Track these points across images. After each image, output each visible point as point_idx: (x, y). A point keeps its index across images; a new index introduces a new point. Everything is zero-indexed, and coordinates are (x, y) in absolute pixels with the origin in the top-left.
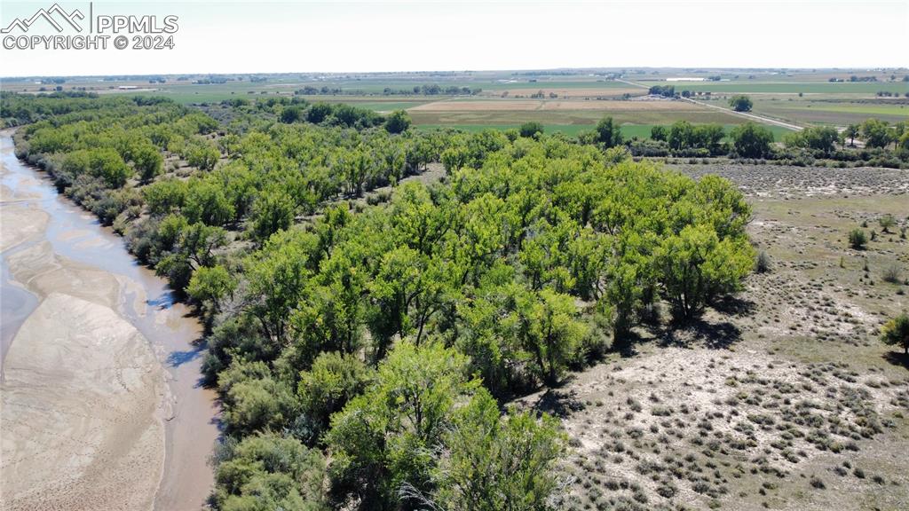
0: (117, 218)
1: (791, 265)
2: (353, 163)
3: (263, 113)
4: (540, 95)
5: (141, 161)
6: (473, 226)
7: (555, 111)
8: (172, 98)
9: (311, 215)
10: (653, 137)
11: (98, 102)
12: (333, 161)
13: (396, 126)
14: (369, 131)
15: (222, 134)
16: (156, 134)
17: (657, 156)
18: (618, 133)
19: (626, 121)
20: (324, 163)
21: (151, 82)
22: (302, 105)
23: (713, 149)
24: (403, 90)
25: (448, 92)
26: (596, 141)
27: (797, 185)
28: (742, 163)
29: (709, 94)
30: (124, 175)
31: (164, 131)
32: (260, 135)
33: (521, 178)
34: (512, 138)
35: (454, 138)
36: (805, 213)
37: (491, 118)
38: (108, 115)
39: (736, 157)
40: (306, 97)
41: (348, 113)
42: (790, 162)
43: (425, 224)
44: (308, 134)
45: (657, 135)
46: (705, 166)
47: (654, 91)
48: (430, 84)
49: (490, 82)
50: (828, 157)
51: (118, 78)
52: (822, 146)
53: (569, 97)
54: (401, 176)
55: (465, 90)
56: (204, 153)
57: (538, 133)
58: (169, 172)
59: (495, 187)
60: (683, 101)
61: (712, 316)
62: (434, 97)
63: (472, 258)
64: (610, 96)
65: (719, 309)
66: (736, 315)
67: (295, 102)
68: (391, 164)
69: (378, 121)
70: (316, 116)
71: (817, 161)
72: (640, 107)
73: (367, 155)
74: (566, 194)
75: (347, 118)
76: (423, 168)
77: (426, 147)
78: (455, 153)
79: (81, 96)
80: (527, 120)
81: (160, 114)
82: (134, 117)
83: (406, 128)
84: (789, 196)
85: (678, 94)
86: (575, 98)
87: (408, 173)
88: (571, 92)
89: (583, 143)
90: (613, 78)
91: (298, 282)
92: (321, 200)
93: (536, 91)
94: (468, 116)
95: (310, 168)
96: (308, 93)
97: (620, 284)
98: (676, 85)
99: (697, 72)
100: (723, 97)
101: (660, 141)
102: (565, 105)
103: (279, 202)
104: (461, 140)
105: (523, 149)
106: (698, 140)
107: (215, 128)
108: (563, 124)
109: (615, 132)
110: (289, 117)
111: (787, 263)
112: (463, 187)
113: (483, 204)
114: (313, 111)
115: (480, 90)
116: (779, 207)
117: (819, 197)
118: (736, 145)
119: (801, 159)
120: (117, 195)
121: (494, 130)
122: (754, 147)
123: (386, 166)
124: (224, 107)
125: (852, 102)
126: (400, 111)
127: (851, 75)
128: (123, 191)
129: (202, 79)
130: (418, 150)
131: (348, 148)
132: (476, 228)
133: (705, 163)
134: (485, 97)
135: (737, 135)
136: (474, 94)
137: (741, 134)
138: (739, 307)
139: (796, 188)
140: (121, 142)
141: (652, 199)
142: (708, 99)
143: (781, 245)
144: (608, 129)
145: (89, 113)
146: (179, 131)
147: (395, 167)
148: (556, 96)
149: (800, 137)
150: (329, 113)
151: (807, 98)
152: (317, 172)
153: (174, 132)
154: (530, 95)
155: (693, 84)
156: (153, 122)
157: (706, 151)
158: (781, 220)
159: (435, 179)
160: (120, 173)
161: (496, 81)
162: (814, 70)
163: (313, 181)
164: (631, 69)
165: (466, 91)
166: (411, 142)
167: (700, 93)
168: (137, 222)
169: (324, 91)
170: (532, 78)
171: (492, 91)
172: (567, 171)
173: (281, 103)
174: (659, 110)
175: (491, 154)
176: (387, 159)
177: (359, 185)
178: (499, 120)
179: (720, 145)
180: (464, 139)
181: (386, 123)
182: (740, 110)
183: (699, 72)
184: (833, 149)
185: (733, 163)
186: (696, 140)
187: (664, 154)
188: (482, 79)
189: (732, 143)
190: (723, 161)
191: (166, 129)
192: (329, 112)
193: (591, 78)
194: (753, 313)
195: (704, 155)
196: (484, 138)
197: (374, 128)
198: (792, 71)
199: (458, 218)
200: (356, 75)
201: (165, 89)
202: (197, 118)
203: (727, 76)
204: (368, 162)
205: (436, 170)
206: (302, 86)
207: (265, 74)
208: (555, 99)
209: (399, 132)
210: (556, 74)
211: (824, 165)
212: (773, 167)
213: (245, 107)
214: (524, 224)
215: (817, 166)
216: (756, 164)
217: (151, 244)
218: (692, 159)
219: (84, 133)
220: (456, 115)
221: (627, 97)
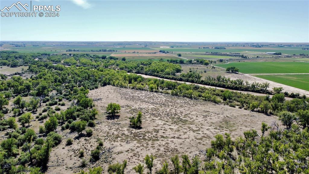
4: (135, 52)
23: (176, 63)
39: (179, 64)
42: (186, 64)
47: (160, 51)
60: (168, 54)
71: (190, 64)
90: (146, 46)
100: (175, 53)
106: (174, 61)
122: (182, 62)
127: (204, 47)
135: (179, 60)
149: (188, 61)
174: (164, 56)
182: (179, 56)
221: (155, 53)
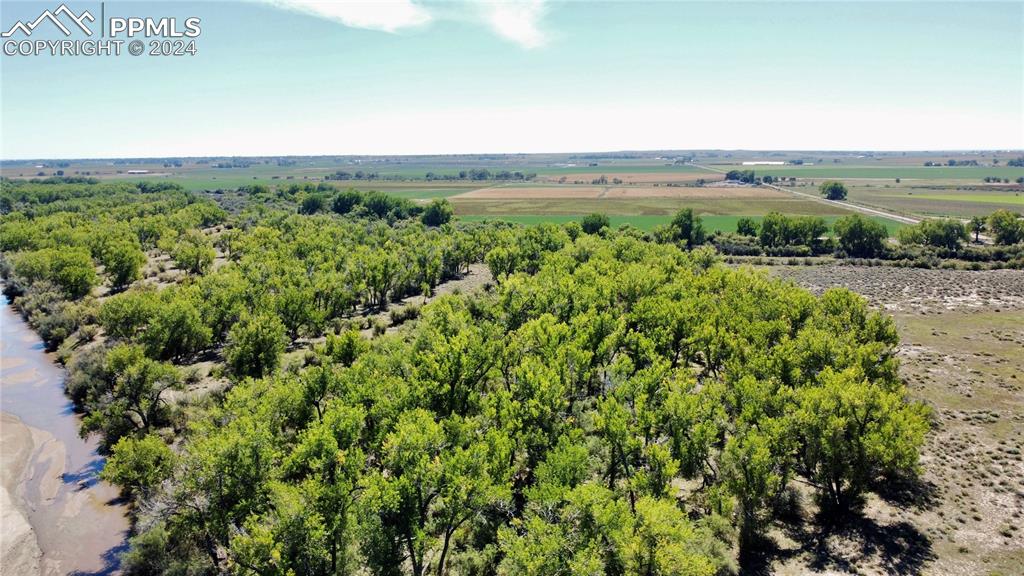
0: (65, 340)
1: (963, 416)
2: (375, 268)
3: (283, 201)
4: (603, 181)
5: (113, 264)
6: (525, 373)
7: (619, 199)
8: (181, 184)
9: (317, 336)
10: (740, 231)
11: (95, 188)
12: (351, 266)
13: (436, 218)
14: (403, 223)
15: (230, 227)
16: (145, 228)
17: (747, 255)
18: (699, 227)
19: (704, 211)
20: (339, 268)
21: (166, 166)
22: (328, 193)
23: (814, 246)
24: (447, 174)
25: (498, 177)
26: (676, 238)
27: (930, 294)
28: (854, 264)
29: (794, 179)
30: (86, 283)
31: (156, 225)
32: (268, 230)
33: (588, 292)
34: (573, 235)
35: (501, 234)
36: (954, 333)
37: (547, 207)
38: (99, 205)
39: (843, 257)
40: (335, 184)
41: (379, 202)
42: (912, 263)
43: (459, 364)
44: (327, 229)
45: (745, 228)
46: (809, 268)
47: (732, 176)
48: (479, 169)
49: (545, 166)
50: (953, 256)
51: (131, 161)
52: (946, 243)
53: (635, 183)
54: (437, 281)
55: (517, 174)
56: (195, 253)
57: (604, 228)
58: (151, 276)
59: (555, 304)
60: (765, 187)
61: (878, 509)
62: (483, 183)
63: (523, 421)
64: (682, 182)
65: (887, 496)
66: (914, 509)
67: (321, 189)
68: (424, 266)
69: (414, 212)
70: (343, 206)
71: (943, 262)
72: (718, 195)
73: (394, 257)
74: (650, 316)
75: (379, 209)
76: (465, 271)
77: (469, 245)
78: (504, 254)
79: (80, 181)
80: (590, 211)
81: (159, 203)
82: (126, 208)
83: (447, 220)
84: (925, 309)
85: (759, 179)
86: (643, 184)
87: (445, 278)
88: (636, 177)
89: (660, 242)
90: (683, 162)
91: (257, 473)
92: (333, 315)
93: (598, 176)
94: (520, 205)
95: (318, 274)
96: (340, 178)
97: (745, 467)
98: (756, 169)
99: (775, 155)
100: (810, 183)
101: (749, 237)
102: (632, 192)
103: (263, 328)
104: (511, 236)
105: (587, 249)
106: (795, 236)
107: (223, 220)
108: (630, 214)
109: (695, 225)
110: (311, 207)
111: (956, 413)
112: (513, 302)
113: (539, 329)
114: (339, 200)
115: (535, 175)
116: (915, 324)
117: (963, 310)
118: (841, 241)
119: (925, 259)
120: (72, 309)
121: (551, 224)
122: (863, 245)
123: (417, 270)
124: (240, 195)
125: (958, 189)
126: (440, 200)
127: (950, 159)
128: (81, 304)
129: (224, 162)
130: (458, 248)
131: (373, 245)
132: (530, 375)
133: (808, 264)
134: (541, 183)
135: (842, 230)
136: (527, 179)
137: (847, 229)
138: (913, 491)
139: (931, 298)
140: (99, 239)
141: (764, 322)
142: (793, 185)
143: (939, 384)
144: (688, 223)
145: (75, 203)
146: (175, 224)
147: (429, 271)
148: (621, 182)
149: (918, 232)
150: (358, 202)
151: (906, 184)
152: (330, 280)
153: (169, 226)
154: (591, 181)
155: (773, 168)
156: (150, 213)
157: (806, 249)
158: (926, 344)
159: (478, 287)
160: (82, 279)
161: (552, 165)
162: (904, 153)
163: (322, 292)
164: (701, 152)
165: (519, 176)
166: (450, 239)
167: (784, 179)
168: (88, 347)
169: (359, 176)
170: (593, 161)
171: (547, 176)
172: (648, 283)
173: (306, 190)
174: (739, 198)
175: (548, 255)
176: (419, 261)
177: (383, 294)
178: (554, 209)
179: (821, 241)
180: (514, 236)
181: (423, 214)
182: (833, 199)
183: (777, 155)
184: (959, 247)
185: (841, 265)
186: (793, 235)
187: (756, 253)
188: (535, 163)
189: (837, 239)
190: (830, 262)
191: (158, 222)
192: (357, 200)
193: (658, 161)
194: (937, 504)
195: (804, 254)
196: (539, 235)
197: (410, 219)
198: (879, 154)
199: (506, 352)
200: (395, 157)
201: (180, 173)
202: (202, 209)
203: (809, 159)
204: (394, 266)
205: (480, 273)
206: (334, 170)
207: (295, 157)
208: (620, 185)
209: (438, 225)
210: (619, 157)
211: (953, 267)
212: (893, 269)
213: (263, 194)
214: (595, 361)
215: (945, 267)
216: (870, 265)
217: (90, 383)
218: (792, 258)
219: (59, 226)
220: (506, 203)
221: (701, 183)
